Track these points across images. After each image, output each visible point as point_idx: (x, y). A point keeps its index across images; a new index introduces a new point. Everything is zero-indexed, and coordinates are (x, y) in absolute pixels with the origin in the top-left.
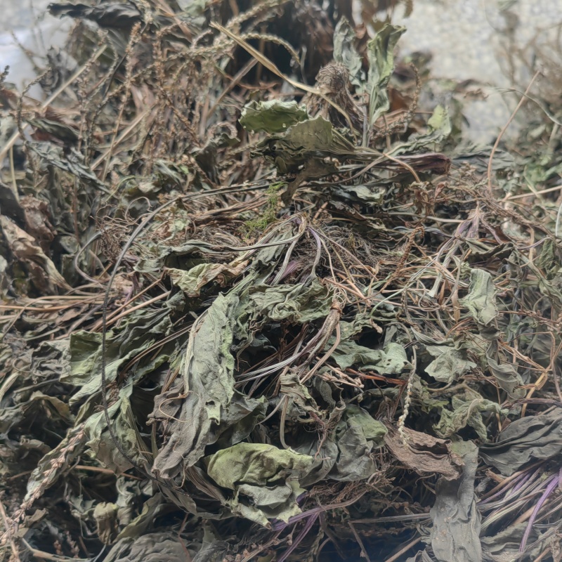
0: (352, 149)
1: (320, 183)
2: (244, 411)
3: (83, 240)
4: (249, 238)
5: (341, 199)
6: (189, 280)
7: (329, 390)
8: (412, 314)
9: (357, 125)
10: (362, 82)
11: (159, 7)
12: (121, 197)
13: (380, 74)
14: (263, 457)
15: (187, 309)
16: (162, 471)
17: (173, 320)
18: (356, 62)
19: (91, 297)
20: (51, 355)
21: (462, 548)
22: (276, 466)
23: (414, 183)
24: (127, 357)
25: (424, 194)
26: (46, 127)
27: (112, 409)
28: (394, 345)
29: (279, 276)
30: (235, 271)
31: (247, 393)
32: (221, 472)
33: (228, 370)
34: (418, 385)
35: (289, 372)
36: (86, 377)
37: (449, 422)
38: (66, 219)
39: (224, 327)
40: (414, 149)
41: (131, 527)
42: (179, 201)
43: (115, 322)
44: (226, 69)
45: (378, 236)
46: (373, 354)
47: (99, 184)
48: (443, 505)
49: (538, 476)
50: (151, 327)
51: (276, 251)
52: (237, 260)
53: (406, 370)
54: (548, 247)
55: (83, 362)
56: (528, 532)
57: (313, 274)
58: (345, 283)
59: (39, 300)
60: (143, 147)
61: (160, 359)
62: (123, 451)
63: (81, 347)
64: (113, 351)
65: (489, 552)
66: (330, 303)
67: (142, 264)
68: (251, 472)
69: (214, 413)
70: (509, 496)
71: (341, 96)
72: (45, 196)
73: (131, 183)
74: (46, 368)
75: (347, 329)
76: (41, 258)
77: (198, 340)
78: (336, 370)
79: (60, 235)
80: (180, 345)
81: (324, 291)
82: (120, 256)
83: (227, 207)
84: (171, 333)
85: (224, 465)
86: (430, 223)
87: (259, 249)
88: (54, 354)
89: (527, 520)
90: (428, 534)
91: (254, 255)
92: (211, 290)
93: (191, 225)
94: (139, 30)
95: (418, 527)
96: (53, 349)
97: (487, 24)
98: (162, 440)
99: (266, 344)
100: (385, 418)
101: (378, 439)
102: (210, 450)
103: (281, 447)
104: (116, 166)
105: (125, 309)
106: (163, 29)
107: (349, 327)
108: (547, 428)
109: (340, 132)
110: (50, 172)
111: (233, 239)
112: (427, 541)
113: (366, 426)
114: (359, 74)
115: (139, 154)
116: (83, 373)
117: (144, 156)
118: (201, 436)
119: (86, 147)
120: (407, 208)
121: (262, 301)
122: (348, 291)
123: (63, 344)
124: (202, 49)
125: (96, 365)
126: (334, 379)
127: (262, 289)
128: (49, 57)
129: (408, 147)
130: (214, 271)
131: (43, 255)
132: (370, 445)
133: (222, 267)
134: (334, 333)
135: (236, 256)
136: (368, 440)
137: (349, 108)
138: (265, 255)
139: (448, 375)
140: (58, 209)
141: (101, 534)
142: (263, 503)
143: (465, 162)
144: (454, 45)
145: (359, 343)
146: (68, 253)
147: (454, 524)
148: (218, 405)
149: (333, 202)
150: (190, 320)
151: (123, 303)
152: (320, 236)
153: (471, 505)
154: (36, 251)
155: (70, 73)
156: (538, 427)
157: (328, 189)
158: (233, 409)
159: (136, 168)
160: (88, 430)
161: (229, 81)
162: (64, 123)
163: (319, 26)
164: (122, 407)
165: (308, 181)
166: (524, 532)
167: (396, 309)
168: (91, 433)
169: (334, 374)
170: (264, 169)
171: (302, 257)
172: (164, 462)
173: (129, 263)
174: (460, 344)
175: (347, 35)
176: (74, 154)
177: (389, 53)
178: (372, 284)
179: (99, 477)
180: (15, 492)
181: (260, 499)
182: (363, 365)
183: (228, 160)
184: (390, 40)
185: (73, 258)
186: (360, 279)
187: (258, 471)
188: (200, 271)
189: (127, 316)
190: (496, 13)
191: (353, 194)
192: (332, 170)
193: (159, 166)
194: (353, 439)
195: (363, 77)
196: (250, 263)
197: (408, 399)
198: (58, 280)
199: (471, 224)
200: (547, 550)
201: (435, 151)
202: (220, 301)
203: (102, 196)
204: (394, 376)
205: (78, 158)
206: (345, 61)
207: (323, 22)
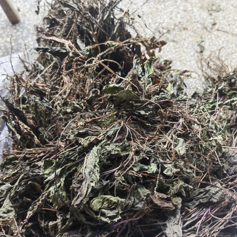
0: (139, 99)
1: (128, 109)
2: (102, 185)
3: (46, 129)
4: (104, 128)
5: (136, 115)
6: (84, 142)
7: (131, 178)
8: (159, 154)
9: (141, 90)
10: (142, 76)
11: (74, 49)
12: (60, 114)
13: (149, 73)
14: (109, 199)
15: (83, 151)
16: (75, 205)
17: (79, 155)
18: (140, 69)
19: (49, 149)
20: (36, 168)
21: (176, 233)
22: (113, 202)
23: (160, 110)
24: (63, 167)
25: (163, 113)
26: (33, 90)
27: (58, 185)
28: (153, 164)
29: (114, 140)
30: (100, 139)
31: (103, 179)
32: (95, 206)
33: (98, 171)
34: (161, 178)
35: (117, 172)
36: (49, 174)
37: (172, 191)
38: (41, 121)
39: (96, 157)
40: (160, 98)
41: (62, 229)
42: (81, 116)
43: (59, 156)
44: (96, 70)
45: (148, 128)
46: (146, 167)
47: (53, 110)
48: (170, 219)
49: (203, 209)
50: (71, 157)
51: (114, 132)
52: (100, 135)
53: (157, 173)
54: (205, 131)
55: (48, 170)
56: (199, 228)
57: (126, 140)
58: (137, 143)
59: (31, 149)
60: (67, 97)
61: (74, 168)
62: (61, 199)
63: (48, 164)
64: (58, 166)
65: (185, 235)
66: (131, 149)
67: (69, 136)
68: (105, 205)
69: (93, 184)
70: (193, 216)
71: (135, 81)
72: (34, 113)
73: (64, 109)
74: (34, 172)
75: (137, 158)
76: (32, 135)
77: (87, 161)
78: (133, 172)
79: (39, 127)
80: (81, 164)
81: (129, 145)
82: (62, 134)
83: (97, 118)
84: (78, 159)
85: (96, 203)
86: (167, 123)
87: (107, 131)
88: (37, 167)
89: (199, 224)
90: (165, 230)
91: (106, 133)
92: (91, 145)
93: (85, 124)
94: (67, 59)
95: (162, 227)
96: (37, 165)
97: (193, 49)
98: (75, 195)
99: (110, 163)
100: (150, 189)
101: (148, 196)
102: (91, 199)
103: (114, 197)
104: (59, 104)
105: (62, 151)
106: (76, 58)
107: (138, 158)
108: (205, 193)
109: (135, 93)
110: (36, 106)
111: (99, 128)
112: (165, 232)
113: (144, 192)
114: (142, 73)
115: (66, 99)
116: (48, 173)
117: (68, 100)
118: (88, 193)
119: (48, 97)
120: (158, 118)
121: (109, 148)
122: (137, 145)
123: (41, 163)
124: (89, 65)
125: (52, 170)
126: (132, 174)
127: (109, 144)
128: (34, 65)
129: (158, 98)
130: (93, 139)
131: (33, 134)
132: (145, 198)
133: (95, 137)
134: (132, 159)
135: (100, 134)
136: (144, 196)
137: (138, 85)
138: (110, 133)
139: (171, 174)
140: (38, 118)
141: (51, 232)
142: (109, 215)
143: (179, 102)
144: (180, 57)
145: (141, 163)
146: (42, 133)
147: (174, 225)
148: (94, 182)
149: (133, 116)
150: (85, 155)
151: (62, 150)
152: (128, 127)
153: (179, 219)
154: (31, 132)
155: (42, 71)
156: (202, 192)
157: (131, 112)
158: (99, 184)
159: (65, 104)
160: (50, 192)
161: (97, 74)
162: (39, 88)
163: (129, 54)
164: (62, 184)
165: (124, 109)
166: (197, 228)
167: (154, 152)
168: (51, 193)
169: (133, 173)
170: (109, 105)
171: (122, 134)
172: (76, 202)
173: (64, 136)
174: (174, 163)
175: (138, 60)
176: (45, 99)
177: (152, 66)
178: (145, 143)
179: (50, 213)
180: (20, 218)
181: (108, 214)
182: (142, 171)
183: (97, 101)
184: (152, 62)
185: (43, 135)
186: (142, 142)
187: (107, 205)
188: (88, 138)
189: (63, 154)
190: (196, 45)
191: (140, 113)
192: (132, 105)
193: (74, 104)
194: (139, 196)
195: (143, 74)
196: (104, 136)
197: (158, 182)
198: (38, 142)
199: (179, 124)
200: (205, 234)
201: (168, 99)
202: (95, 148)
203: (54, 114)
204: (153, 174)
205: (46, 101)
206: (137, 69)
207: (130, 53)
